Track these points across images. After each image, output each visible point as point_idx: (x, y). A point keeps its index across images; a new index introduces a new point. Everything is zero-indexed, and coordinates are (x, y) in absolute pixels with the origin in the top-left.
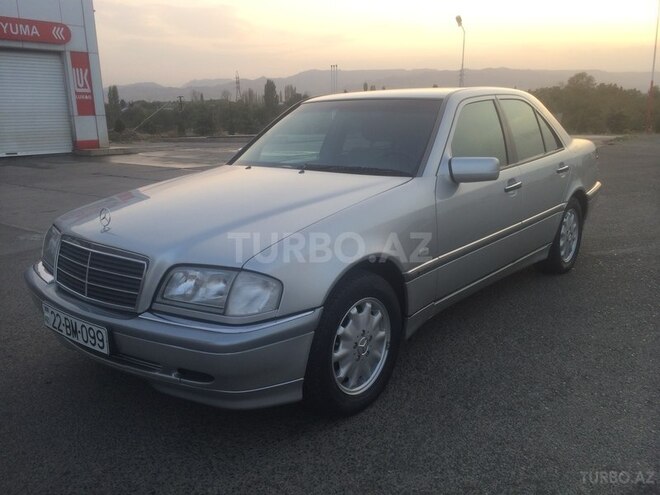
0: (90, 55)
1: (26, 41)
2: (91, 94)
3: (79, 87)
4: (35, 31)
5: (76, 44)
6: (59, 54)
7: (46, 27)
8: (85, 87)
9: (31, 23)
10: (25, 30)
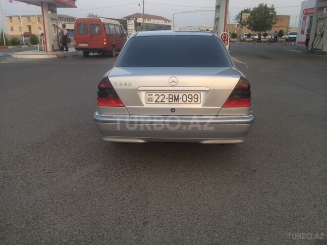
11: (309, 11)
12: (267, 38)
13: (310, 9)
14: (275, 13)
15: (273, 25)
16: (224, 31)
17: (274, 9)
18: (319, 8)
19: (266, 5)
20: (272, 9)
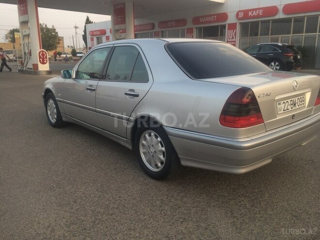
11: (95, 33)
12: (62, 57)
13: (97, 31)
14: (57, 33)
15: (58, 45)
16: (41, 49)
17: (55, 30)
18: (116, 30)
19: (46, 26)
20: (54, 30)
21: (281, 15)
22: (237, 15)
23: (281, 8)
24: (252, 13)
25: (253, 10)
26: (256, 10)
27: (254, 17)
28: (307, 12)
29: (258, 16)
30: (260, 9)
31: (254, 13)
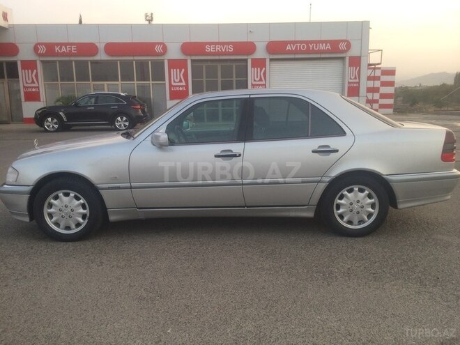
0: (362, 58)
1: (323, 53)
2: (359, 83)
3: (351, 79)
4: (329, 47)
5: (354, 52)
6: (343, 58)
7: (335, 44)
8: (355, 78)
9: (326, 42)
10: (322, 47)
21: (102, 56)
22: (36, 49)
23: (101, 47)
24: (60, 49)
25: (61, 45)
26: (66, 44)
27: (64, 54)
28: (136, 55)
29: (70, 54)
30: (72, 44)
31: (64, 49)
